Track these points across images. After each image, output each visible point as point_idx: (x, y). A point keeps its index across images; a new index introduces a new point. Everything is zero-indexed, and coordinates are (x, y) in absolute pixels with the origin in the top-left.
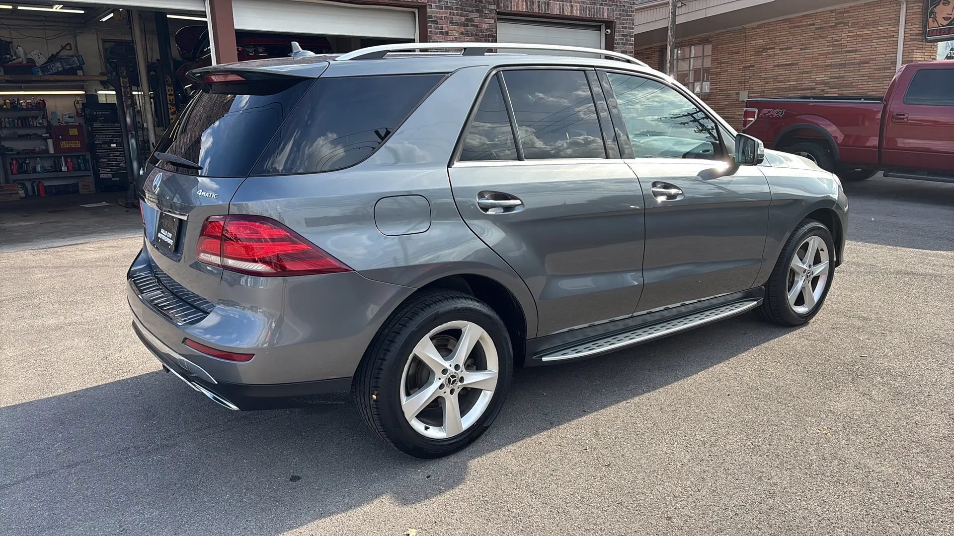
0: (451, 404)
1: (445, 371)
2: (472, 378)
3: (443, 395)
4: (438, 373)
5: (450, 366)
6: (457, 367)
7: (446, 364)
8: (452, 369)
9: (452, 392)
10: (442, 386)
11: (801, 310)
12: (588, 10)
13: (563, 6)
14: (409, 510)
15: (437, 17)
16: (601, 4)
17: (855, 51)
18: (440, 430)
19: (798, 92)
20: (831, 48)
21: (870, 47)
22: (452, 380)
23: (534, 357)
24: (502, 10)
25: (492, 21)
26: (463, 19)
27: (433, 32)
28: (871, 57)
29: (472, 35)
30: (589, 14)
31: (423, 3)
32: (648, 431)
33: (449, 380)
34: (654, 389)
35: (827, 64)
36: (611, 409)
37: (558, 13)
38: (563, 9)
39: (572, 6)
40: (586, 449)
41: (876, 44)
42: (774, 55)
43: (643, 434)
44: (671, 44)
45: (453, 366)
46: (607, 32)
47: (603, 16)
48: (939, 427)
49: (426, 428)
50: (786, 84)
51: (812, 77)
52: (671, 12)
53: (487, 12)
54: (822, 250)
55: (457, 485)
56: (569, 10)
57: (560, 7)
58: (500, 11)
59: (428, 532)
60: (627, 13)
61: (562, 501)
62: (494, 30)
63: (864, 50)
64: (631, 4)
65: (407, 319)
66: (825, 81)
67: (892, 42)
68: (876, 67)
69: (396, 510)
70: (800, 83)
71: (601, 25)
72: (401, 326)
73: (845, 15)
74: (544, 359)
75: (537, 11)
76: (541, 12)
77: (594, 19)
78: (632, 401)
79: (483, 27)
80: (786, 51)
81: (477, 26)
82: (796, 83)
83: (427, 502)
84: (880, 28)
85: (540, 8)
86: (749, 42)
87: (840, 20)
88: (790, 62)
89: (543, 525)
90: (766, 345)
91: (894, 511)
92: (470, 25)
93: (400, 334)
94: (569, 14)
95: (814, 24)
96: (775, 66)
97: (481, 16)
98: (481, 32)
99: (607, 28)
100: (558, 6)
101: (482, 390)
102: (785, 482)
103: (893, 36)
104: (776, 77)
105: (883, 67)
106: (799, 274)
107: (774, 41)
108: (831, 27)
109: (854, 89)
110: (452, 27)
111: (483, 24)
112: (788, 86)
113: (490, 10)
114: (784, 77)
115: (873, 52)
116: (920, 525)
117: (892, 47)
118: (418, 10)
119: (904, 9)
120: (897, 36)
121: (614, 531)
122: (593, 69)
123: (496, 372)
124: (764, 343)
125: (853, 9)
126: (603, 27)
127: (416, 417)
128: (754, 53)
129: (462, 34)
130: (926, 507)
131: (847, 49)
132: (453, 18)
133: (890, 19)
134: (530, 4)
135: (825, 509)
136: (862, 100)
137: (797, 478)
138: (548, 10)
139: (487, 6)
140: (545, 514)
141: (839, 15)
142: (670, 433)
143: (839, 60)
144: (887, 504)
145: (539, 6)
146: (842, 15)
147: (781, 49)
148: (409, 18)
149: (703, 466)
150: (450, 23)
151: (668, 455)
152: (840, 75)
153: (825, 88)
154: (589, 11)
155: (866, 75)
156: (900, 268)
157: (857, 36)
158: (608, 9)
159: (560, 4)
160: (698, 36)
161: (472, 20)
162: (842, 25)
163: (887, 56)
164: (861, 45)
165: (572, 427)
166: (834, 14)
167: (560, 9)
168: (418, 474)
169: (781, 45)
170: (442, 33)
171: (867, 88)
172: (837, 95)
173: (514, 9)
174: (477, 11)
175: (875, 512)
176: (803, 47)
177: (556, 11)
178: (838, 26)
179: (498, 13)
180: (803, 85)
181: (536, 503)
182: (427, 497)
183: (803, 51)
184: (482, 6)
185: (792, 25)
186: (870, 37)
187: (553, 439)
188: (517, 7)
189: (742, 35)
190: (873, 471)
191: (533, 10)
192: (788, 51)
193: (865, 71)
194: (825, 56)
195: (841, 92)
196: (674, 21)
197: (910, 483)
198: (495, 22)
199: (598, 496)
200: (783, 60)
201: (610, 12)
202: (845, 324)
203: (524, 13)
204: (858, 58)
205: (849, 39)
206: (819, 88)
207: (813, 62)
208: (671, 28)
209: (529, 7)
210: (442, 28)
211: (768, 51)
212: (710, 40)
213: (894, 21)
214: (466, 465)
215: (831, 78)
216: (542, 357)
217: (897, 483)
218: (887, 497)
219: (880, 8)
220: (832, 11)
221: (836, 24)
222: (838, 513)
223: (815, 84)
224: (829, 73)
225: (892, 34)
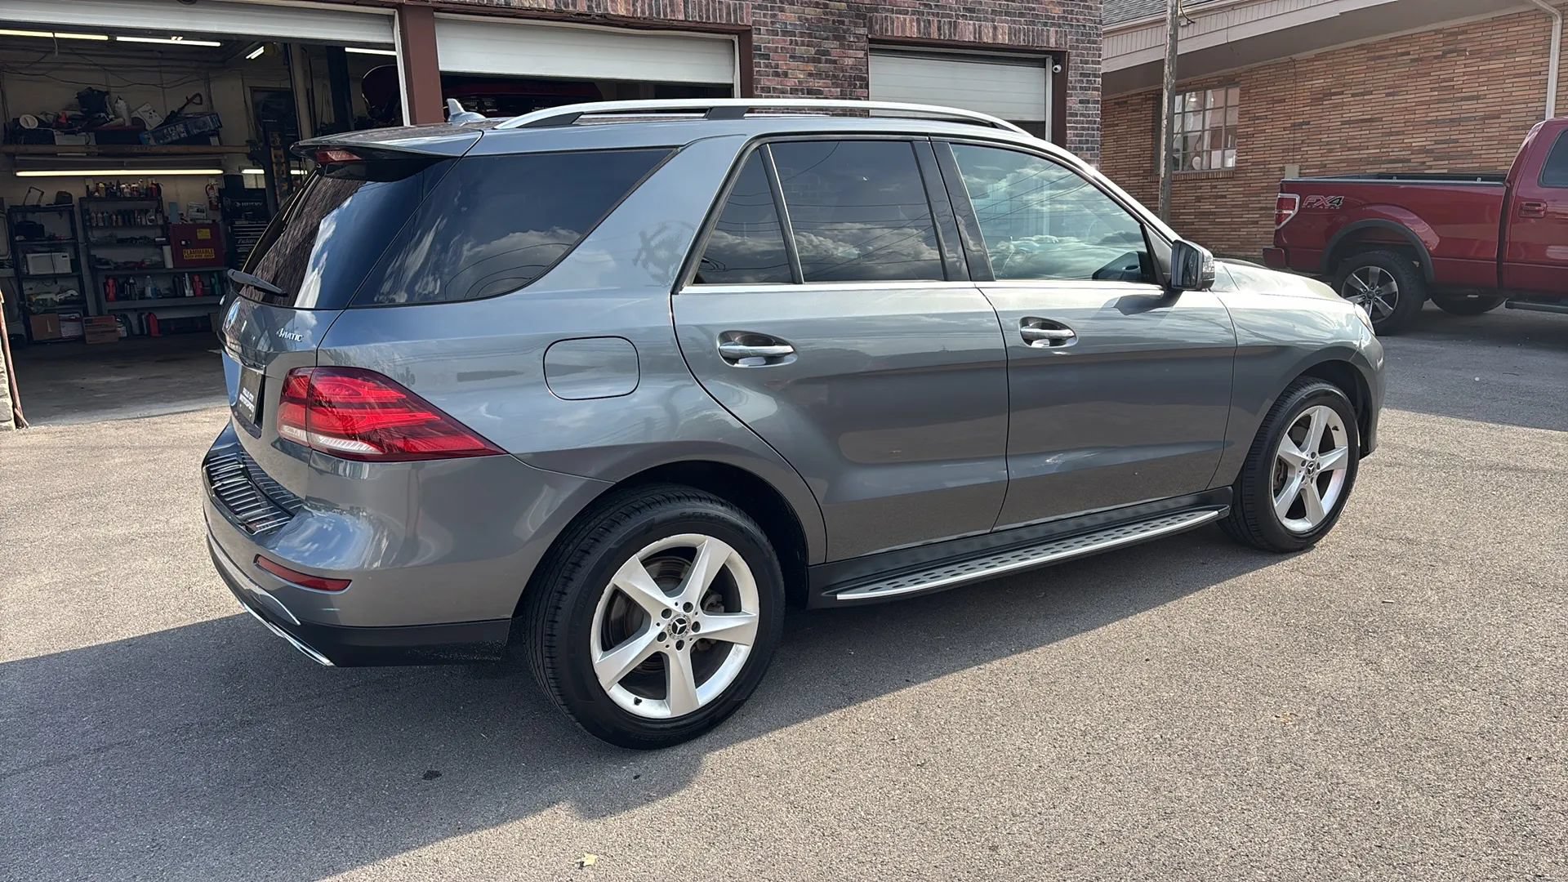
0: (680, 664)
1: (666, 613)
2: (714, 625)
3: (665, 650)
4: (656, 616)
5: (676, 604)
6: (688, 607)
7: (669, 602)
8: (679, 610)
9: (680, 645)
10: (661, 636)
11: (1298, 525)
12: (1022, 35)
13: (980, 27)
14: (594, 826)
15: (769, 48)
16: (1045, 24)
17: (1477, 98)
18: (660, 705)
19: (1383, 166)
20: (1436, 93)
21: (1501, 90)
22: (679, 626)
23: (823, 594)
24: (878, 36)
25: (861, 54)
26: (812, 50)
27: (762, 73)
28: (1504, 107)
29: (827, 77)
30: (1024, 40)
31: (746, 25)
32: (1000, 713)
33: (674, 627)
34: (1029, 648)
35: (1429, 119)
36: (949, 679)
37: (972, 39)
38: (980, 33)
39: (995, 28)
40: (894, 739)
41: (1511, 85)
42: (1343, 104)
43: (990, 717)
44: (1170, 87)
45: (681, 605)
46: (1056, 69)
47: (1048, 42)
48: (1478, 717)
49: (637, 702)
50: (1361, 152)
51: (1405, 141)
52: (1170, 35)
53: (852, 39)
54: (1336, 428)
55: (678, 790)
56: (991, 34)
57: (975, 30)
58: (875, 37)
59: (614, 860)
60: (1090, 38)
61: (835, 817)
62: (864, 69)
63: (1491, 96)
64: (1095, 23)
65: (601, 529)
66: (1427, 147)
67: (1538, 82)
68: (1510, 124)
69: (574, 825)
70: (1385, 150)
71: (1045, 59)
72: (592, 541)
73: (1459, 37)
74: (840, 597)
75: (935, 35)
76: (942, 37)
77: (1033, 48)
78: (988, 666)
79: (846, 63)
80: (1362, 98)
81: (835, 62)
82: (1378, 151)
83: (624, 815)
84: (1517, 59)
85: (942, 32)
86: (1302, 84)
87: (1451, 47)
88: (1369, 117)
89: (795, 853)
90: (1233, 582)
91: (1359, 846)
92: (824, 61)
93: (589, 553)
94: (990, 41)
95: (1408, 53)
96: (1343, 123)
97: (842, 46)
98: (843, 72)
99: (1055, 62)
100: (971, 27)
101: (733, 643)
102: (1195, 796)
103: (1540, 72)
104: (1345, 142)
105: (1523, 124)
106: (1293, 467)
107: (1342, 82)
108: (1436, 57)
109: (1475, 161)
110: (793, 64)
111: (846, 59)
112: (1365, 156)
113: (858, 36)
114: (1360, 141)
115: (1505, 99)
116: (1395, 868)
117: (1537, 91)
118: (739, 37)
119: (1559, 27)
120: (1546, 73)
121: (902, 866)
122: (927, 138)
123: (755, 615)
124: (1230, 578)
125: (1472, 27)
126: (1049, 62)
127: (619, 682)
128: (1309, 101)
129: (810, 75)
130: (1413, 841)
131: (1463, 95)
132: (795, 49)
133: (1535, 44)
134: (925, 26)
135: (1245, 840)
136: (1479, 181)
137: (1217, 791)
138: (955, 35)
139: (852, 29)
140: (803, 837)
141: (1450, 38)
142: (1034, 717)
143: (1449, 113)
144: (1350, 834)
145: (939, 29)
146: (1454, 38)
147: (1353, 95)
148: (724, 50)
149: (1072, 769)
150: (791, 57)
151: (1022, 751)
152: (1452, 137)
153: (1425, 160)
154: (1024, 35)
155: (1494, 138)
156: (1501, 459)
157: (1479, 72)
158: (1057, 31)
159: (974, 24)
160: (1215, 74)
161: (826, 53)
162: (1455, 54)
163: (1529, 105)
164: (1485, 88)
165: (882, 705)
166: (1441, 36)
167: (975, 33)
168: (622, 772)
169: (1353, 88)
170: (777, 74)
171: (1496, 160)
172: (1445, 171)
173: (898, 33)
174: (836, 38)
175: (1327, 847)
176: (1392, 90)
177: (969, 37)
178: (1449, 55)
179: (871, 41)
180: (1391, 154)
181: (792, 819)
182: (626, 807)
183: (1391, 98)
184: (843, 30)
185: (1372, 54)
186: (1502, 74)
187: (847, 723)
188: (904, 30)
189: (1290, 71)
190: (1344, 782)
191: (929, 34)
192: (1365, 97)
193: (1493, 131)
194: (1427, 107)
195: (1454, 166)
196: (1174, 49)
197: (1399, 803)
198: (866, 55)
199: (893, 811)
200: (1354, 113)
201: (1060, 37)
202: (1373, 550)
203: (913, 40)
204: (1482, 110)
205: (1466, 77)
206: (1417, 159)
207: (1406, 117)
208: (1169, 61)
209: (922, 31)
210: (777, 66)
211: (1333, 98)
212: (1237, 80)
213: (1541, 48)
214: (699, 760)
215: (1436, 142)
216: (836, 593)
217: (1378, 803)
218: (1355, 823)
219: (1518, 26)
220: (1437, 32)
221: (1445, 53)
222: (1267, 845)
223: (1410, 152)
224: (1433, 134)
225: (1538, 70)
